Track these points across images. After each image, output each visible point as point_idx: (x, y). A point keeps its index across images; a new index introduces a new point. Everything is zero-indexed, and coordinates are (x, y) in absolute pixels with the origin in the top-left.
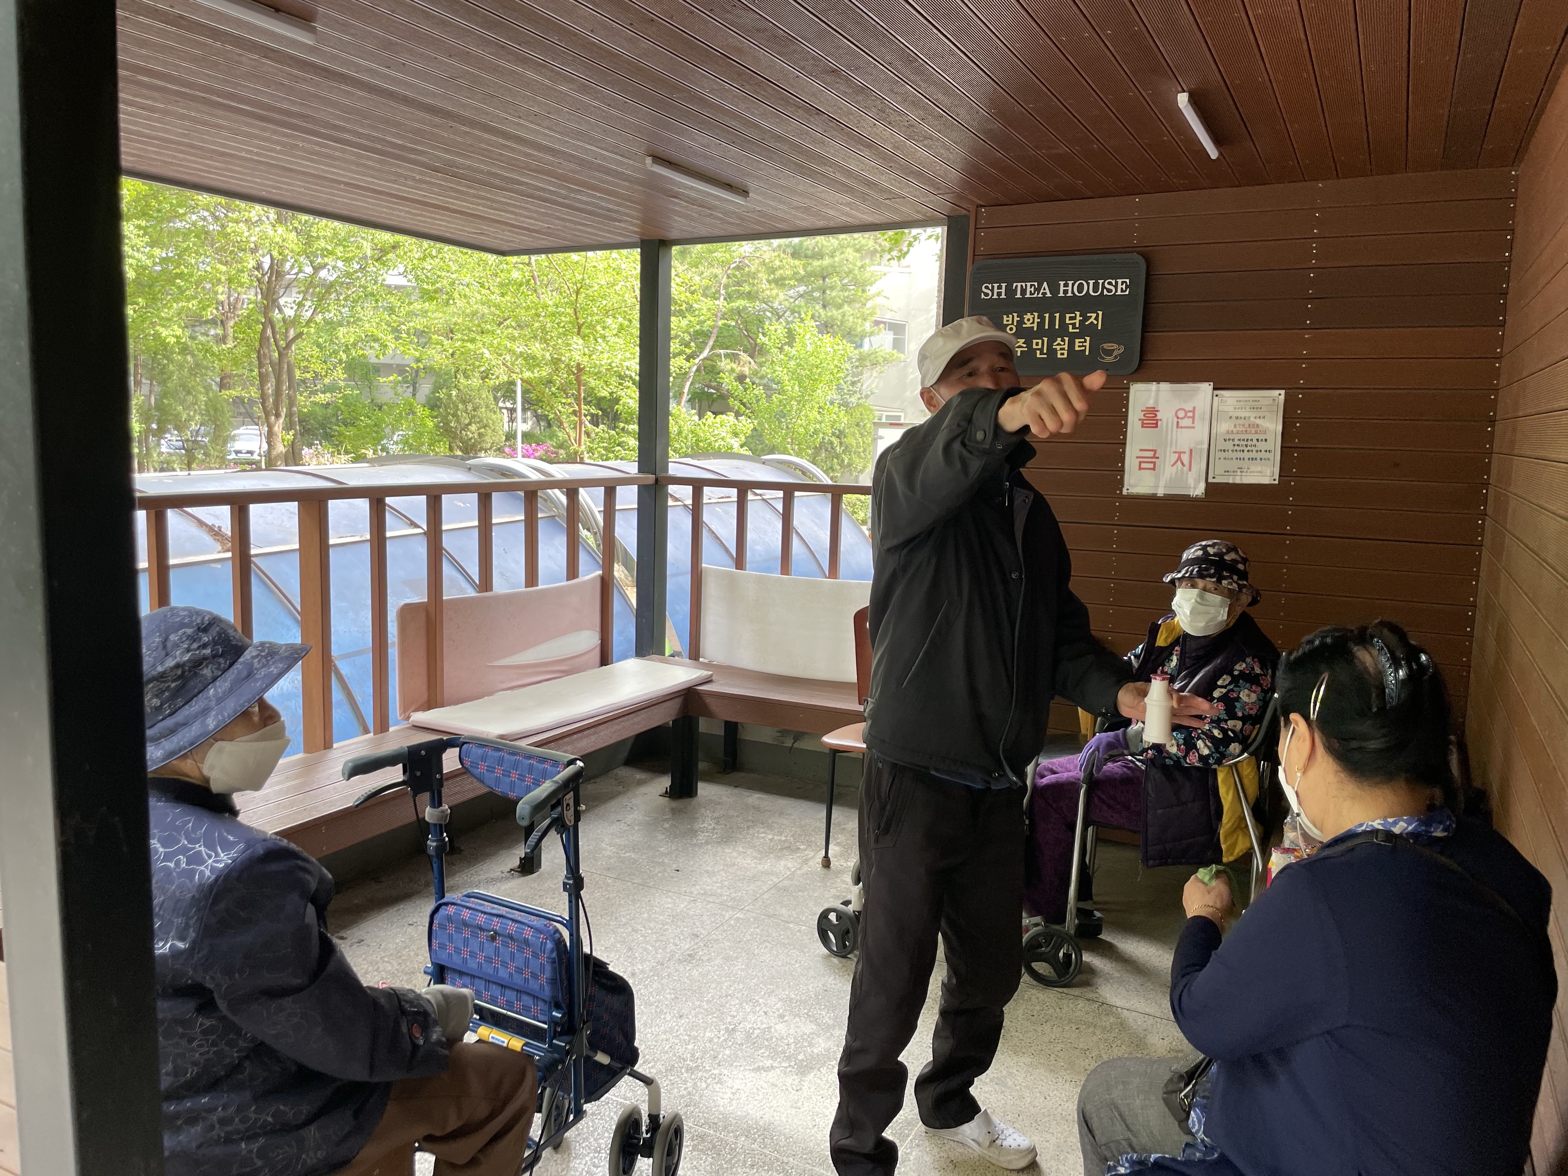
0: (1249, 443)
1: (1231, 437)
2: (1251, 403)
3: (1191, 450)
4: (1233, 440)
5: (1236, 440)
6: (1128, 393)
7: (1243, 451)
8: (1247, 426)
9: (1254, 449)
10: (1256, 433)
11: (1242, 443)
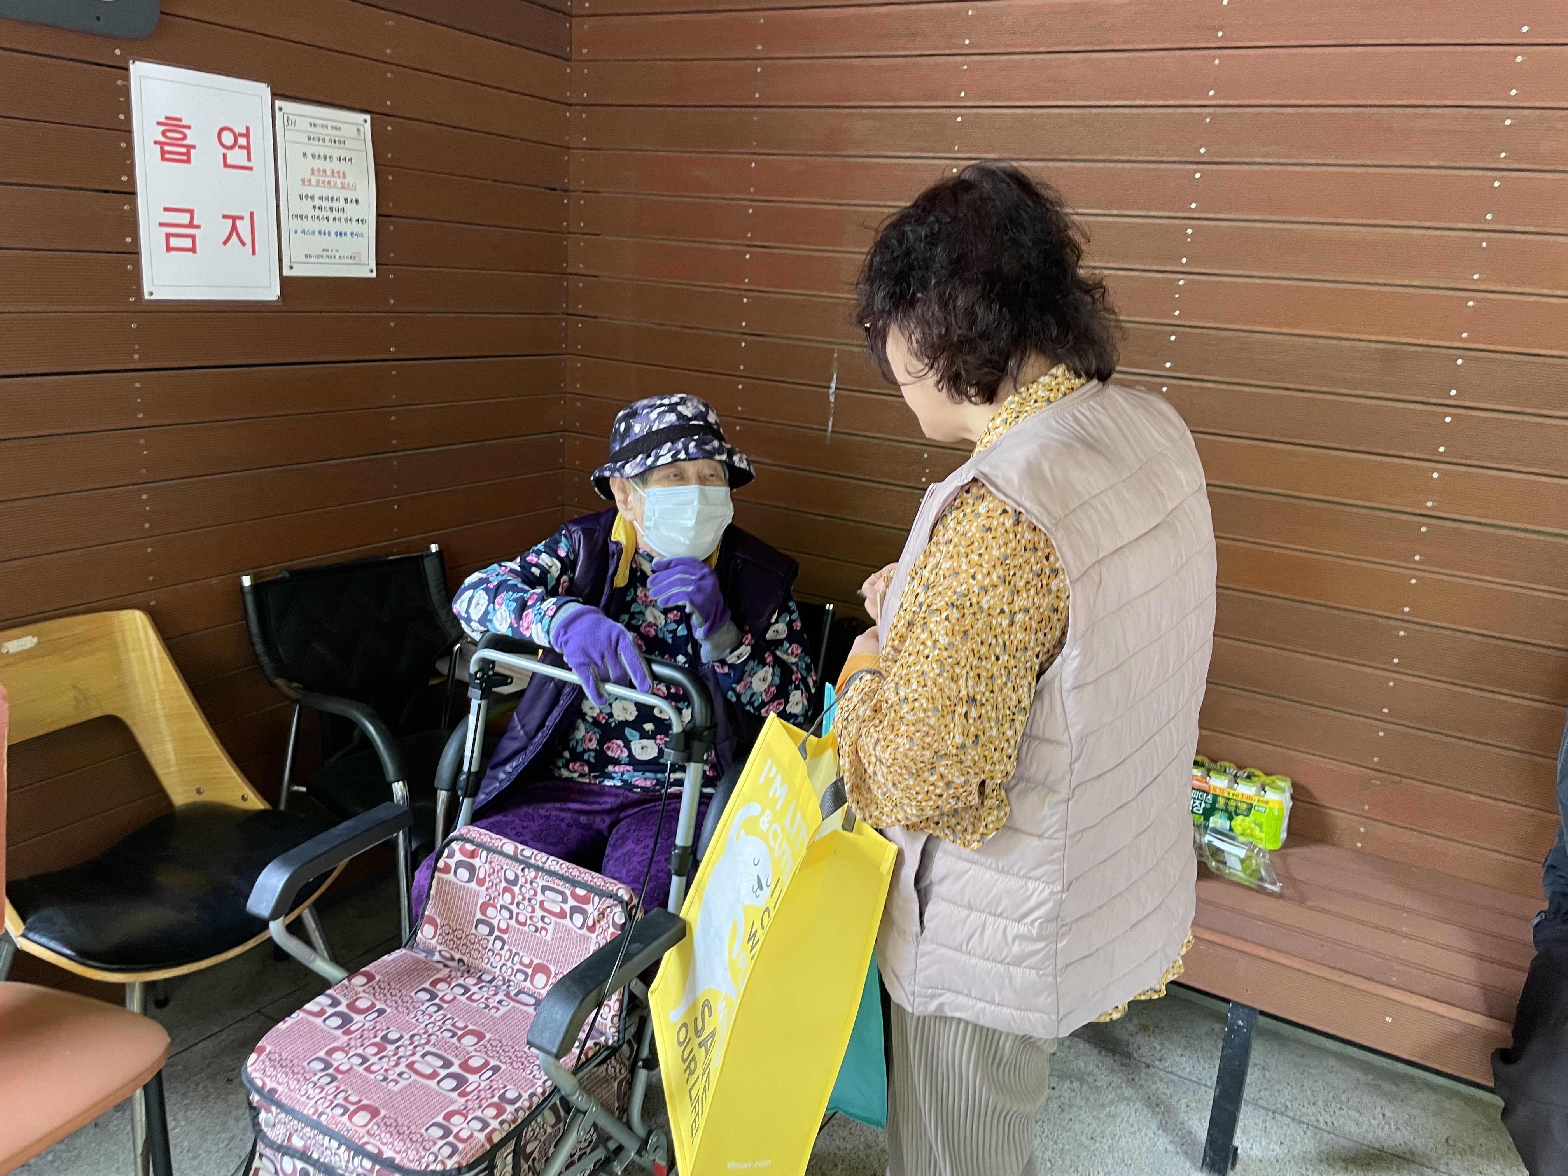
0: (335, 205)
1: (310, 191)
2: (330, 131)
3: (252, 214)
4: (312, 197)
5: (316, 198)
6: (127, 78)
7: (328, 219)
8: (329, 173)
9: (343, 216)
10: (343, 187)
11: (325, 204)
